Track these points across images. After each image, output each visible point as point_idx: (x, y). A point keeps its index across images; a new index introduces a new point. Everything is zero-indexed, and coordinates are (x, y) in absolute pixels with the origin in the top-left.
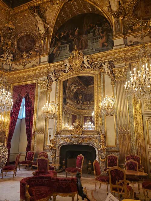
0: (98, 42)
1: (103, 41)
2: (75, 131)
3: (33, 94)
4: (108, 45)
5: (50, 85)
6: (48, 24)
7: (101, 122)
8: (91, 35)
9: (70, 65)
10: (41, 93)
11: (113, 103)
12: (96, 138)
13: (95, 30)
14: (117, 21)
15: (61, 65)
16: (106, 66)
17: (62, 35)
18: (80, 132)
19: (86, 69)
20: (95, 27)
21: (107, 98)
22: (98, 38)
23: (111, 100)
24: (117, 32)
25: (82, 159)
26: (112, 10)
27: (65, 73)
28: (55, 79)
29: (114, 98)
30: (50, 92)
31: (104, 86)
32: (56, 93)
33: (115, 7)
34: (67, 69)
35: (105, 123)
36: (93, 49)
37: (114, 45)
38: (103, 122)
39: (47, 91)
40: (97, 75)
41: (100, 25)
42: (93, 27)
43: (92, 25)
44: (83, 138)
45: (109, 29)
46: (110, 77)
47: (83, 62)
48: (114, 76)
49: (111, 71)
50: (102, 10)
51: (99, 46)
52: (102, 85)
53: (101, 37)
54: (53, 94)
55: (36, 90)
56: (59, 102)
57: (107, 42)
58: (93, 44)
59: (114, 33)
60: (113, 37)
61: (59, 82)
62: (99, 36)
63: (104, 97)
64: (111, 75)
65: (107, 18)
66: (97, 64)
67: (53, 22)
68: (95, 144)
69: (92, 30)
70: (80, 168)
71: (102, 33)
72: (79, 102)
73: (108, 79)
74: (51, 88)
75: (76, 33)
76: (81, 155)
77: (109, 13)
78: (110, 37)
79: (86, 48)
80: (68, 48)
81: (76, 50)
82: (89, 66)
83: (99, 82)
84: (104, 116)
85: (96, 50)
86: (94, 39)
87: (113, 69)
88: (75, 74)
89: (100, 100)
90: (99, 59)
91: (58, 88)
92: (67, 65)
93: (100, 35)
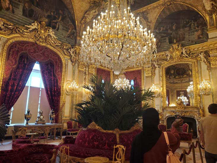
0: (193, 35)
1: (198, 34)
2: (178, 107)
3: (140, 78)
4: (203, 38)
5: (154, 71)
6: (150, 22)
7: (200, 100)
8: (187, 29)
9: (171, 56)
10: (147, 77)
11: (210, 85)
12: (196, 112)
13: (191, 24)
14: (211, 17)
15: (163, 55)
16: (202, 56)
17: (162, 30)
18: (183, 108)
19: (184, 58)
20: (191, 22)
21: (204, 82)
22: (194, 32)
23: (208, 83)
24: (212, 26)
25: (187, 126)
26: (206, 9)
27: (166, 61)
28: (158, 66)
29: (210, 81)
30: (154, 76)
31: (201, 72)
32: (159, 77)
33: (208, 7)
34: (168, 58)
35: (203, 100)
36: (189, 41)
37: (209, 38)
38: (201, 100)
39: (152, 76)
40: (195, 62)
41: (195, 20)
42: (189, 22)
43: (187, 20)
44: (185, 112)
45: (204, 23)
46: (206, 64)
47: (182, 53)
48: (210, 64)
49: (207, 59)
50: (197, 9)
51: (195, 38)
52: (199, 70)
53: (197, 31)
54: (156, 78)
55: (142, 75)
56: (163, 85)
57: (202, 35)
58: (190, 36)
59: (209, 27)
60: (208, 31)
61: (161, 68)
62: (195, 30)
63: (202, 80)
64: (206, 63)
65: (201, 15)
66: (194, 54)
67: (154, 21)
68: (196, 116)
69: (188, 25)
70: (186, 132)
71: (198, 27)
72: (171, 76)
73: (204, 66)
74: (155, 74)
75: (174, 28)
76: (186, 124)
77: (203, 11)
78: (205, 31)
79: (183, 40)
80: (167, 40)
81: (175, 43)
82: (187, 55)
83: (196, 68)
84: (202, 96)
85: (192, 42)
86: (191, 33)
87: (209, 58)
88: (176, 62)
89: (198, 82)
90: (196, 49)
91: (161, 73)
92: (168, 55)
93: (195, 28)
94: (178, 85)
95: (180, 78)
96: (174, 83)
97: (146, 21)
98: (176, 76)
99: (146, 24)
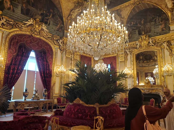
0: (158, 27)
1: (162, 27)
2: (146, 86)
3: (115, 63)
4: (166, 30)
5: (127, 57)
6: (122, 18)
7: (163, 80)
8: (153, 23)
9: (140, 45)
10: (121, 62)
11: (172, 68)
12: (161, 89)
13: (156, 20)
14: (172, 14)
15: (134, 44)
16: (165, 45)
17: (132, 24)
18: (150, 86)
19: (151, 47)
20: (156, 17)
21: (167, 65)
22: (159, 25)
23: (170, 67)
24: (173, 21)
25: (154, 101)
26: (168, 7)
27: (136, 49)
28: (130, 53)
29: (172, 65)
30: (127, 61)
31: (164, 57)
32: (131, 62)
34: (138, 46)
35: (166, 80)
36: (155, 32)
37: (171, 30)
38: (165, 80)
39: (125, 61)
40: (159, 50)
41: (159, 16)
42: (154, 18)
43: (153, 16)
44: (152, 90)
45: (166, 18)
46: (169, 51)
47: (149, 42)
48: (172, 51)
49: (169, 47)
50: (161, 7)
51: (160, 31)
52: (163, 56)
54: (128, 63)
55: (117, 60)
56: (134, 68)
57: (165, 28)
58: (155, 29)
59: (170, 22)
60: (170, 25)
61: (132, 55)
62: (159, 24)
63: (165, 64)
64: (169, 50)
65: (164, 11)
66: (159, 43)
67: (126, 17)
68: (160, 93)
69: (154, 20)
70: (153, 105)
71: (162, 21)
72: (140, 61)
73: (167, 53)
74: (127, 59)
75: (142, 22)
76: (153, 99)
77: (166, 9)
78: (168, 24)
79: (150, 32)
80: (137, 33)
81: (143, 35)
82: (153, 44)
83: (160, 55)
84: (165, 77)
85: (157, 33)
86: (156, 26)
87: (171, 46)
88: (144, 50)
89: (162, 66)
90: (160, 39)
91: (132, 59)
92: (137, 44)
93: (159, 23)
94: (146, 68)
95: (148, 62)
96: (142, 66)
97: (120, 17)
98: (145, 61)
99: (120, 20)
